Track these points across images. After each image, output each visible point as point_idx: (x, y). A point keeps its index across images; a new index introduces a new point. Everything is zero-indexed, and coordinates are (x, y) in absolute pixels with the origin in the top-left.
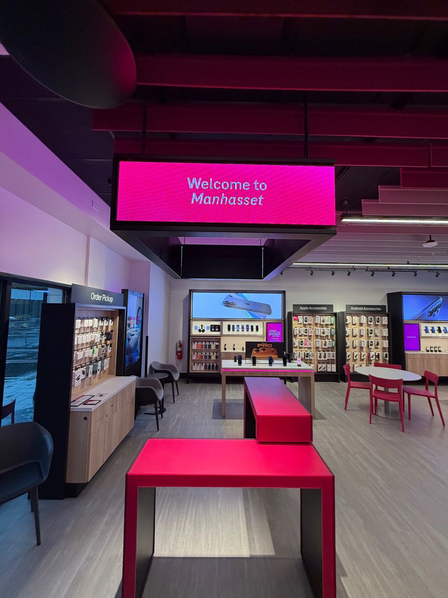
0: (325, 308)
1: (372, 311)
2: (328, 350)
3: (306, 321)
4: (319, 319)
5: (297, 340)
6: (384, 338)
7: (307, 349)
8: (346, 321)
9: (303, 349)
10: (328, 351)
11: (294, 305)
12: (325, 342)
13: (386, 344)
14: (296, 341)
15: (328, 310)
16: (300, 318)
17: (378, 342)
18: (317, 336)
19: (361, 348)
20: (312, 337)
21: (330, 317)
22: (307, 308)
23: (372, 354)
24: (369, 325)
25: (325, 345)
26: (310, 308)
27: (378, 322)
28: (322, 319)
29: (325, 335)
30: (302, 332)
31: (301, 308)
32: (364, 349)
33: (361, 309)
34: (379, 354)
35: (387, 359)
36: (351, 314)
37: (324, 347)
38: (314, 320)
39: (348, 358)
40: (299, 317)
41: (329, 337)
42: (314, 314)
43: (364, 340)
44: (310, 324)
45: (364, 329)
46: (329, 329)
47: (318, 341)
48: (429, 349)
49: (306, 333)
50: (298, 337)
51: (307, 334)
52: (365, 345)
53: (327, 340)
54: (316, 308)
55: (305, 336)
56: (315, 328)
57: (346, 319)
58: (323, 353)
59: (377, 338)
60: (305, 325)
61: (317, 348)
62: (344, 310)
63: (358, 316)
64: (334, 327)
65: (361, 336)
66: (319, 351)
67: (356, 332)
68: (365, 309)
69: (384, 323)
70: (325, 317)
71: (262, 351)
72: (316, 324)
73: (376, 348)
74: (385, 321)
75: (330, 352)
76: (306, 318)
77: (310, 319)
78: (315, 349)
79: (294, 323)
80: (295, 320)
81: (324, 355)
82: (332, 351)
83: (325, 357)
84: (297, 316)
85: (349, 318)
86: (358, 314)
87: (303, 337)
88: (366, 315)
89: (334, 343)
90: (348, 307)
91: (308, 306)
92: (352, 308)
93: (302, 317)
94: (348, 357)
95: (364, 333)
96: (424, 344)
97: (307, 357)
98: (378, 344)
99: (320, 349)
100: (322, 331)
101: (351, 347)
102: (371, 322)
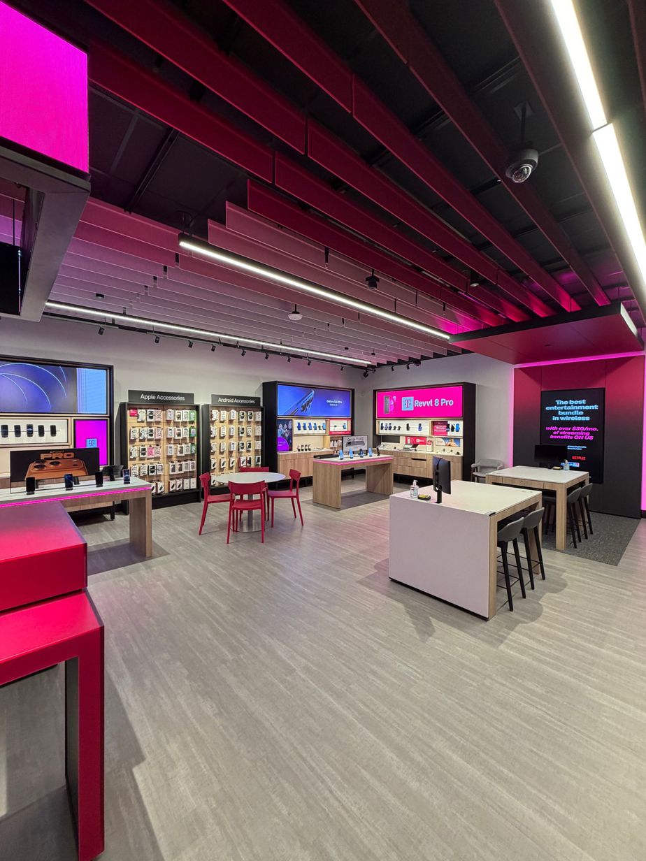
0: (183, 399)
1: (245, 404)
2: (185, 458)
3: (151, 417)
4: (171, 414)
5: (136, 448)
6: (257, 438)
7: (152, 461)
8: (212, 417)
9: (146, 461)
10: (185, 461)
11: (129, 391)
12: (182, 448)
13: (258, 445)
14: (133, 450)
15: (187, 401)
16: (142, 413)
17: (250, 444)
18: (169, 440)
19: (231, 452)
20: (162, 442)
21: (188, 411)
22: (153, 397)
23: (243, 459)
24: (240, 423)
25: (181, 452)
26: (159, 397)
27: (251, 418)
28: (177, 414)
29: (181, 438)
30: (145, 435)
31: (142, 396)
32: (234, 454)
33: (231, 401)
34: (250, 458)
35: (260, 463)
36: (219, 408)
37: (179, 455)
38: (165, 415)
39: (212, 468)
40: (139, 411)
41: (188, 441)
42: (165, 407)
43: (234, 442)
44: (158, 423)
45: (234, 427)
46: (188, 428)
47: (171, 447)
48: (300, 448)
49: (151, 435)
50: (137, 442)
51: (153, 437)
52: (234, 448)
53: (184, 445)
54: (167, 398)
55: (149, 440)
56: (166, 427)
57: (212, 415)
58: (178, 463)
59: (249, 439)
60: (149, 424)
61: (169, 457)
62: (210, 402)
63: (228, 411)
64: (195, 425)
65: (231, 437)
66: (172, 462)
67: (224, 432)
68: (236, 401)
69: (257, 420)
70: (181, 411)
71: (51, 466)
72: (168, 422)
73: (248, 451)
74: (258, 416)
75: (188, 462)
76: (151, 413)
77: (159, 414)
78: (165, 459)
79: (131, 421)
80: (132, 415)
81: (179, 467)
82: (191, 460)
83: (180, 469)
84: (136, 409)
85: (215, 413)
86: (227, 408)
87: (146, 443)
88: (237, 409)
89: (194, 448)
90: (215, 397)
91: (155, 393)
92: (220, 400)
93: (144, 410)
94: (214, 466)
95: (234, 433)
96: (297, 443)
97: (152, 472)
98: (250, 447)
99: (174, 459)
100: (177, 432)
101: (217, 452)
102: (242, 418)
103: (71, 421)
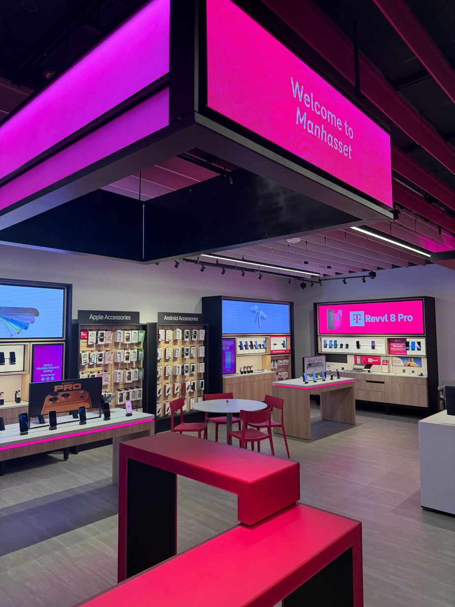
0: (128, 318)
1: (184, 322)
2: (127, 387)
3: (102, 340)
4: (121, 335)
5: (86, 375)
6: (199, 359)
8: (159, 338)
10: (131, 388)
11: (79, 311)
12: (130, 373)
13: (201, 368)
15: (131, 320)
16: (92, 335)
17: (193, 366)
18: (116, 364)
19: (175, 377)
20: (109, 367)
21: (137, 331)
22: (101, 317)
23: (188, 384)
24: (184, 342)
25: (129, 378)
26: (107, 317)
27: (195, 337)
28: (126, 335)
29: (129, 362)
30: (95, 360)
31: (91, 317)
32: (178, 379)
33: (176, 319)
34: (194, 383)
35: (203, 389)
36: (163, 327)
37: (127, 382)
38: (115, 337)
39: (158, 395)
40: (90, 333)
41: (134, 365)
42: (114, 328)
43: (178, 364)
44: (106, 345)
45: (179, 347)
46: (136, 351)
47: (120, 373)
48: (242, 370)
49: (100, 360)
50: (87, 369)
51: (102, 362)
52: (179, 373)
53: (131, 370)
54: (115, 318)
55: (98, 366)
56: (114, 350)
57: (159, 335)
58: (126, 391)
59: (193, 361)
60: (99, 348)
61: (116, 384)
62: (156, 321)
63: (173, 330)
64: (141, 346)
65: (175, 359)
66: (119, 390)
67: (169, 354)
68: (181, 319)
69: (201, 339)
70: (130, 332)
71: (63, 398)
72: (116, 344)
73: (191, 375)
74: (201, 334)
75: (135, 390)
76: (102, 335)
77: (108, 336)
78: (112, 387)
79: (83, 344)
80: (83, 338)
81: (126, 395)
82: (137, 387)
84: (87, 331)
85: (161, 332)
86: (173, 328)
87: (95, 369)
88: (181, 327)
89: (142, 373)
90: (161, 315)
91: (103, 313)
92: (166, 318)
93: (95, 332)
94: (159, 393)
95: (178, 355)
96: (240, 364)
98: (193, 370)
99: (121, 387)
100: (126, 355)
101: (162, 378)
102: (187, 337)
103: (30, 346)
